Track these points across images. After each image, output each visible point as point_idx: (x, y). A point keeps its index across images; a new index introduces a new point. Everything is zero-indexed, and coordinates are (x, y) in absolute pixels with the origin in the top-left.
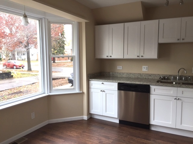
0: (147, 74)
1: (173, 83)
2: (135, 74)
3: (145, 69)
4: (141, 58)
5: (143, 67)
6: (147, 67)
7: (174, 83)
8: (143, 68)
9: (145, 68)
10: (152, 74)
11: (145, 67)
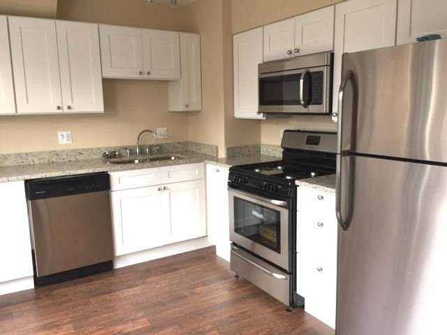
0: (73, 150)
1: (134, 162)
2: (40, 153)
3: (65, 138)
4: (66, 110)
5: (59, 134)
6: (70, 133)
7: (136, 161)
8: (60, 138)
9: (65, 136)
10: (84, 150)
11: (65, 133)
